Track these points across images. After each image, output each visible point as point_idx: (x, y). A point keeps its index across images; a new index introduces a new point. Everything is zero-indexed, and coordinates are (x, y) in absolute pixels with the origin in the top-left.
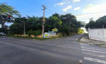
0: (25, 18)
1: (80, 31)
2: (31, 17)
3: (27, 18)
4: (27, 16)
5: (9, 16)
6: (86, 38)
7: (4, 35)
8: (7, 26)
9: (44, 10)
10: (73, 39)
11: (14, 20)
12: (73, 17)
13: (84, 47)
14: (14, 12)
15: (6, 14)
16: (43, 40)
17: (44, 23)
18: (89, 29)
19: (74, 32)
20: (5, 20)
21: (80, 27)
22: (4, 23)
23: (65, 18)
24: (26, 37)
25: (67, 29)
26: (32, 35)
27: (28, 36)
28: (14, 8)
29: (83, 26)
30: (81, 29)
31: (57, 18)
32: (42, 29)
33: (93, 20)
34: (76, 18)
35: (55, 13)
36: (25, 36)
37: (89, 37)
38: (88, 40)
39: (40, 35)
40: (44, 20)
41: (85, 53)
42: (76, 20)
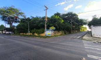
0: (29, 18)
1: (83, 29)
2: (35, 17)
3: (30, 19)
4: (31, 16)
5: (16, 17)
6: (89, 35)
7: (12, 34)
8: (14, 26)
9: (46, 10)
10: (75, 37)
11: (20, 20)
12: (75, 15)
13: (86, 45)
14: (20, 13)
15: (13, 15)
16: (45, 38)
17: (46, 22)
18: (92, 26)
19: (76, 30)
20: (13, 21)
21: (82, 25)
22: (12, 23)
23: (67, 17)
24: (31, 36)
25: (68, 27)
26: (35, 33)
27: (32, 34)
28: (20, 11)
29: (85, 24)
30: (83, 27)
31: (58, 17)
32: (44, 28)
33: (97, 17)
34: (77, 16)
35: (56, 13)
36: (30, 34)
37: (93, 35)
38: (91, 38)
39: (43, 33)
40: (46, 19)
41: (88, 51)
42: (78, 18)
